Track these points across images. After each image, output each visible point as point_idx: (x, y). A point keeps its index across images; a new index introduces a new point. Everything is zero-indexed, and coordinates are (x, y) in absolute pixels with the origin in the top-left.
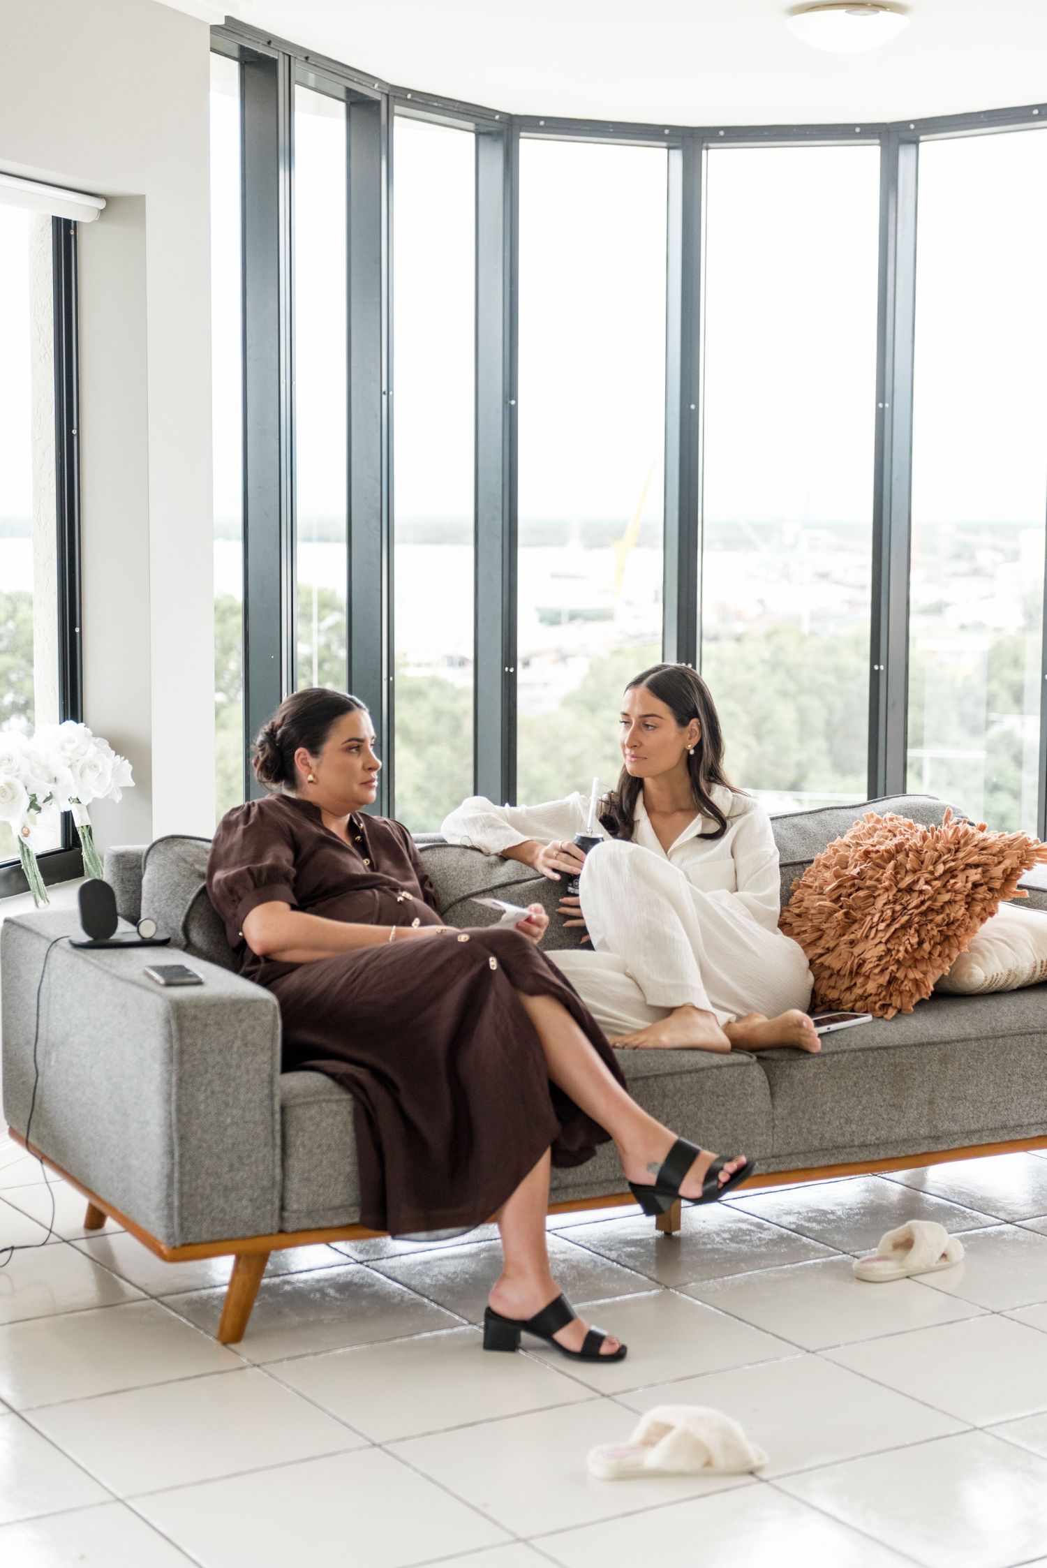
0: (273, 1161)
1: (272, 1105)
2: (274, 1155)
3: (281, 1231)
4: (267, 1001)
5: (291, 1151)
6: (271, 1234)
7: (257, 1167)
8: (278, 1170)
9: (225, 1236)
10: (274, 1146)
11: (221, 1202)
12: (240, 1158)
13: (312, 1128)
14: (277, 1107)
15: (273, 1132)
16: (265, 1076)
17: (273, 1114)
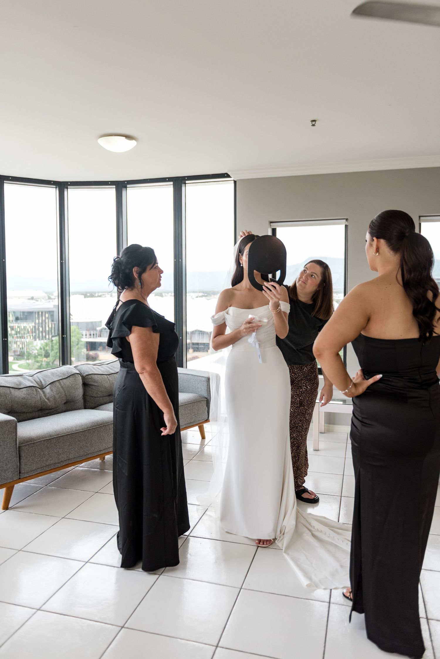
0: (17, 461)
1: (16, 446)
2: (17, 459)
3: (19, 479)
4: (14, 420)
5: (22, 458)
6: (17, 480)
7: (13, 463)
8: (18, 463)
9: (5, 483)
10: (17, 457)
11: (4, 474)
12: (8, 461)
13: (27, 451)
14: (18, 447)
15: (17, 453)
16: (14, 439)
17: (17, 449)
